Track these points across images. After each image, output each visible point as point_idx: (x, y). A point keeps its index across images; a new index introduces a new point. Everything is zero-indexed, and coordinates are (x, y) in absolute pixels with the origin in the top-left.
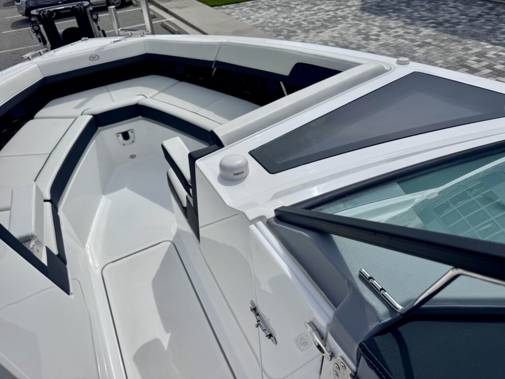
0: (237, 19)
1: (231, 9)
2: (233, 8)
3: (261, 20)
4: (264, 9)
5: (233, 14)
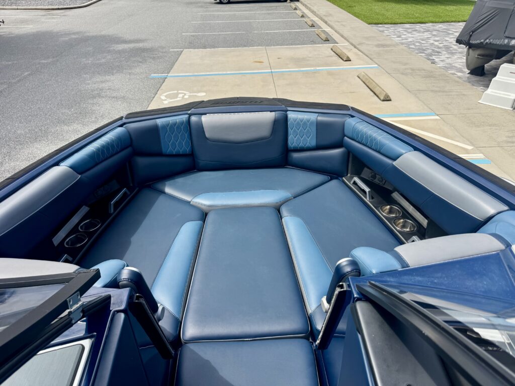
0: (388, 36)
1: (386, 28)
2: (388, 27)
3: (410, 40)
4: (419, 32)
5: (386, 32)
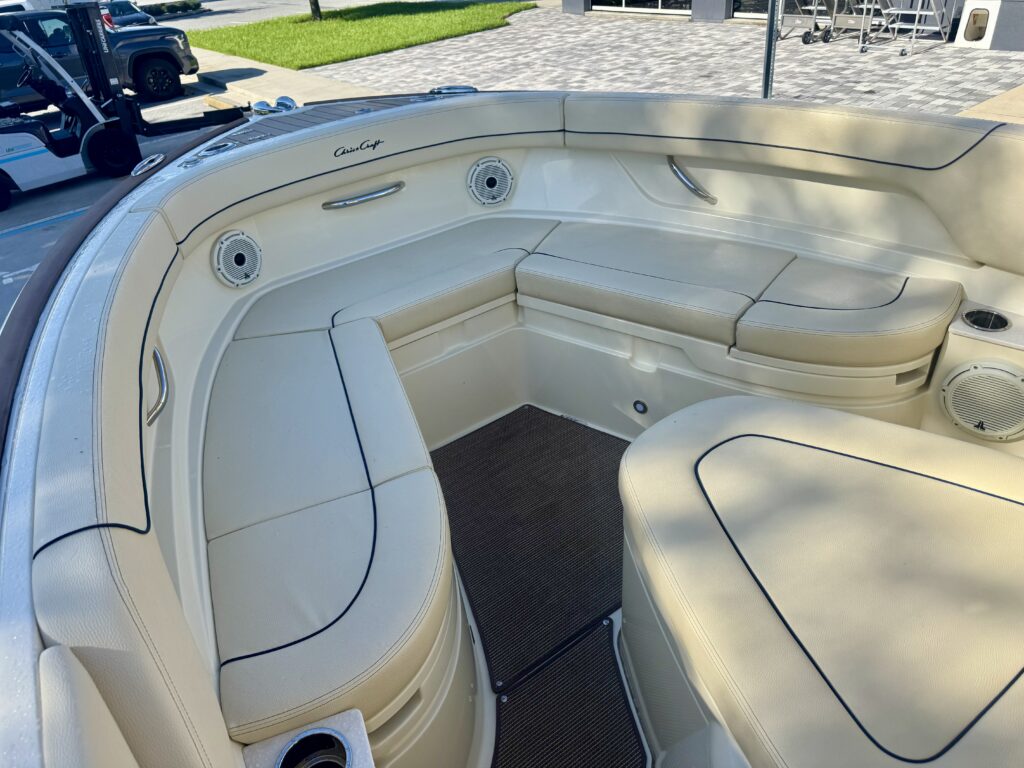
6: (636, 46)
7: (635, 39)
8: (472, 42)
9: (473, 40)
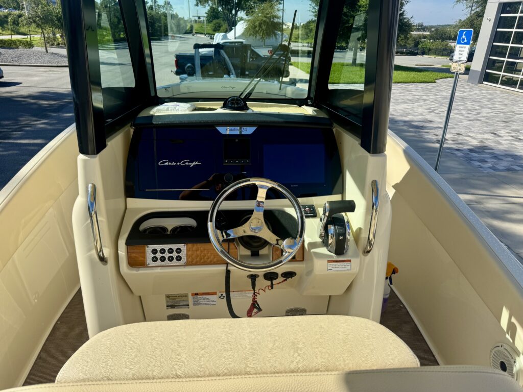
6: (487, 103)
7: (489, 100)
8: (411, 86)
9: (412, 86)
